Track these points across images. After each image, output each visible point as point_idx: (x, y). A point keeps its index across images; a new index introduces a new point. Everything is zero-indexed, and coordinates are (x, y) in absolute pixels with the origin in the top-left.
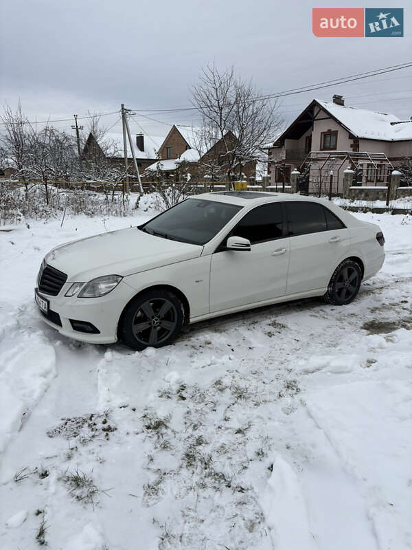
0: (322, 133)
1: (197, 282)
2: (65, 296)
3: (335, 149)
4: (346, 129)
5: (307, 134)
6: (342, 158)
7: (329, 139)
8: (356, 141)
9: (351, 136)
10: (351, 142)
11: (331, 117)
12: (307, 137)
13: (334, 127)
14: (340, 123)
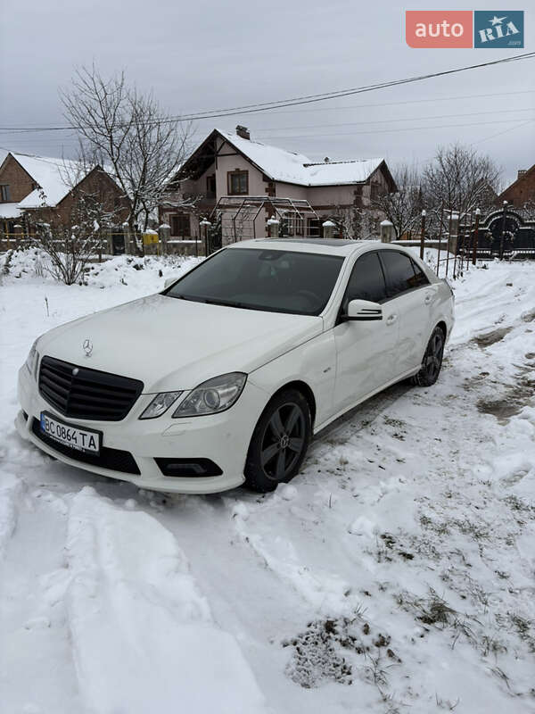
0: (228, 173)
1: (325, 371)
2: (140, 418)
3: (247, 193)
4: (258, 169)
5: (208, 173)
6: (258, 205)
7: (238, 181)
8: (272, 184)
9: (266, 178)
10: (266, 185)
11: (238, 152)
12: (208, 178)
13: (243, 166)
14: (250, 161)
